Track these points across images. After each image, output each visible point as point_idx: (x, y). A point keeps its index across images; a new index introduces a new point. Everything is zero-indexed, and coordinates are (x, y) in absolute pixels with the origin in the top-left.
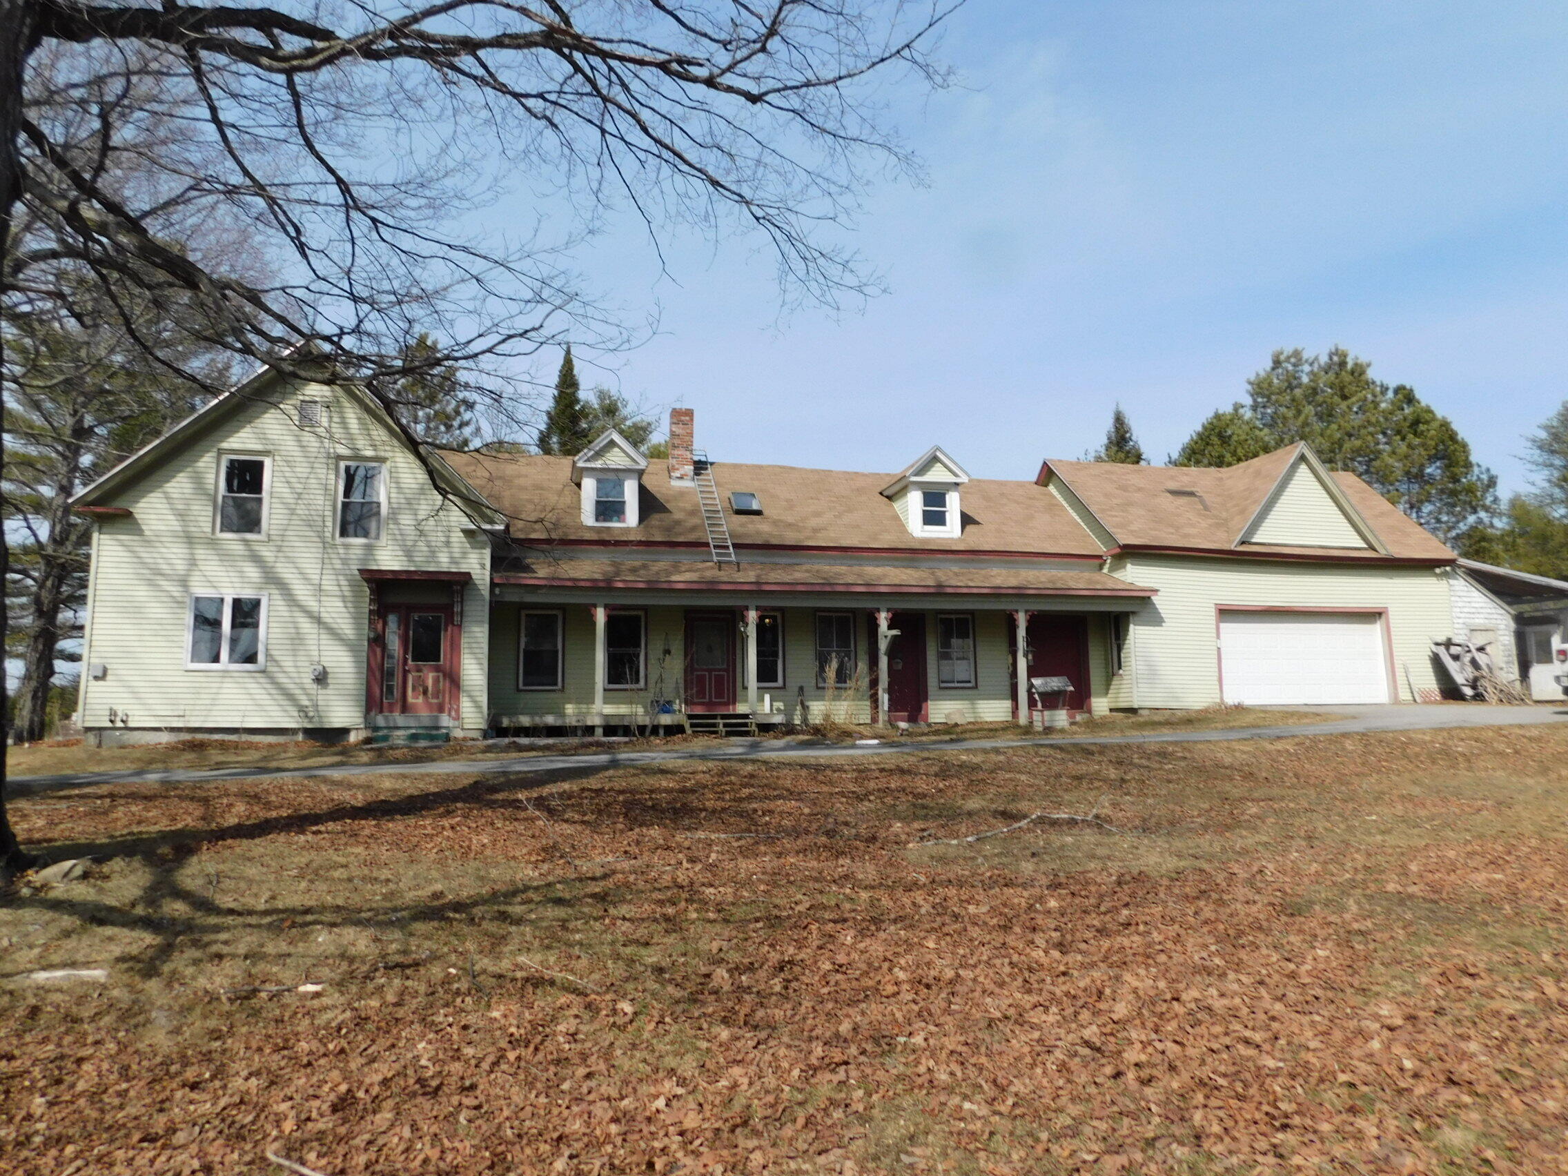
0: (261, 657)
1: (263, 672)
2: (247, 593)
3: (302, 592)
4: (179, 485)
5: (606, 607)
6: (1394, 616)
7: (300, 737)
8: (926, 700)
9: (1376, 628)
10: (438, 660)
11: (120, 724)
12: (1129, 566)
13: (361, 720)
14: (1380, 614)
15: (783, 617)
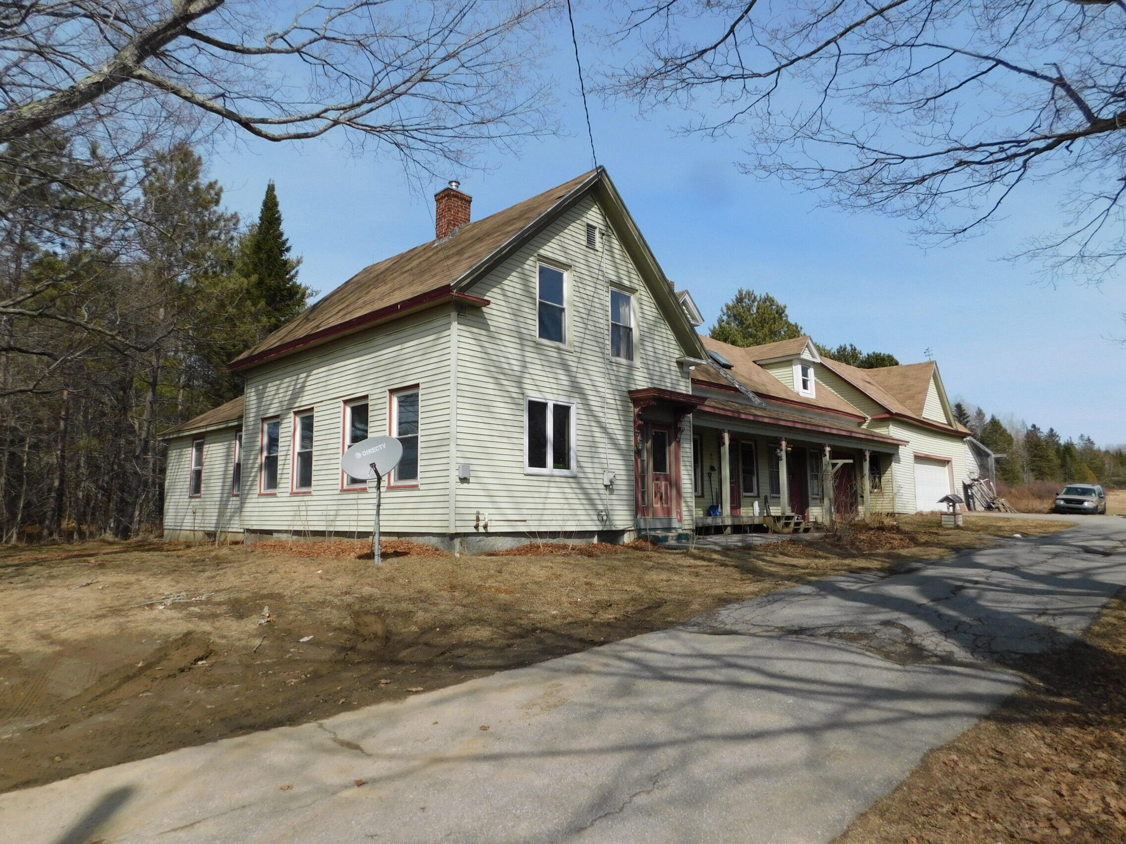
0: (573, 464)
1: (574, 477)
2: (563, 401)
3: (594, 402)
4: (512, 283)
5: (729, 432)
6: (954, 463)
7: (595, 540)
8: (807, 506)
9: (946, 469)
10: (665, 470)
11: (481, 530)
12: (891, 426)
13: (631, 523)
14: (948, 462)
15: (755, 444)
